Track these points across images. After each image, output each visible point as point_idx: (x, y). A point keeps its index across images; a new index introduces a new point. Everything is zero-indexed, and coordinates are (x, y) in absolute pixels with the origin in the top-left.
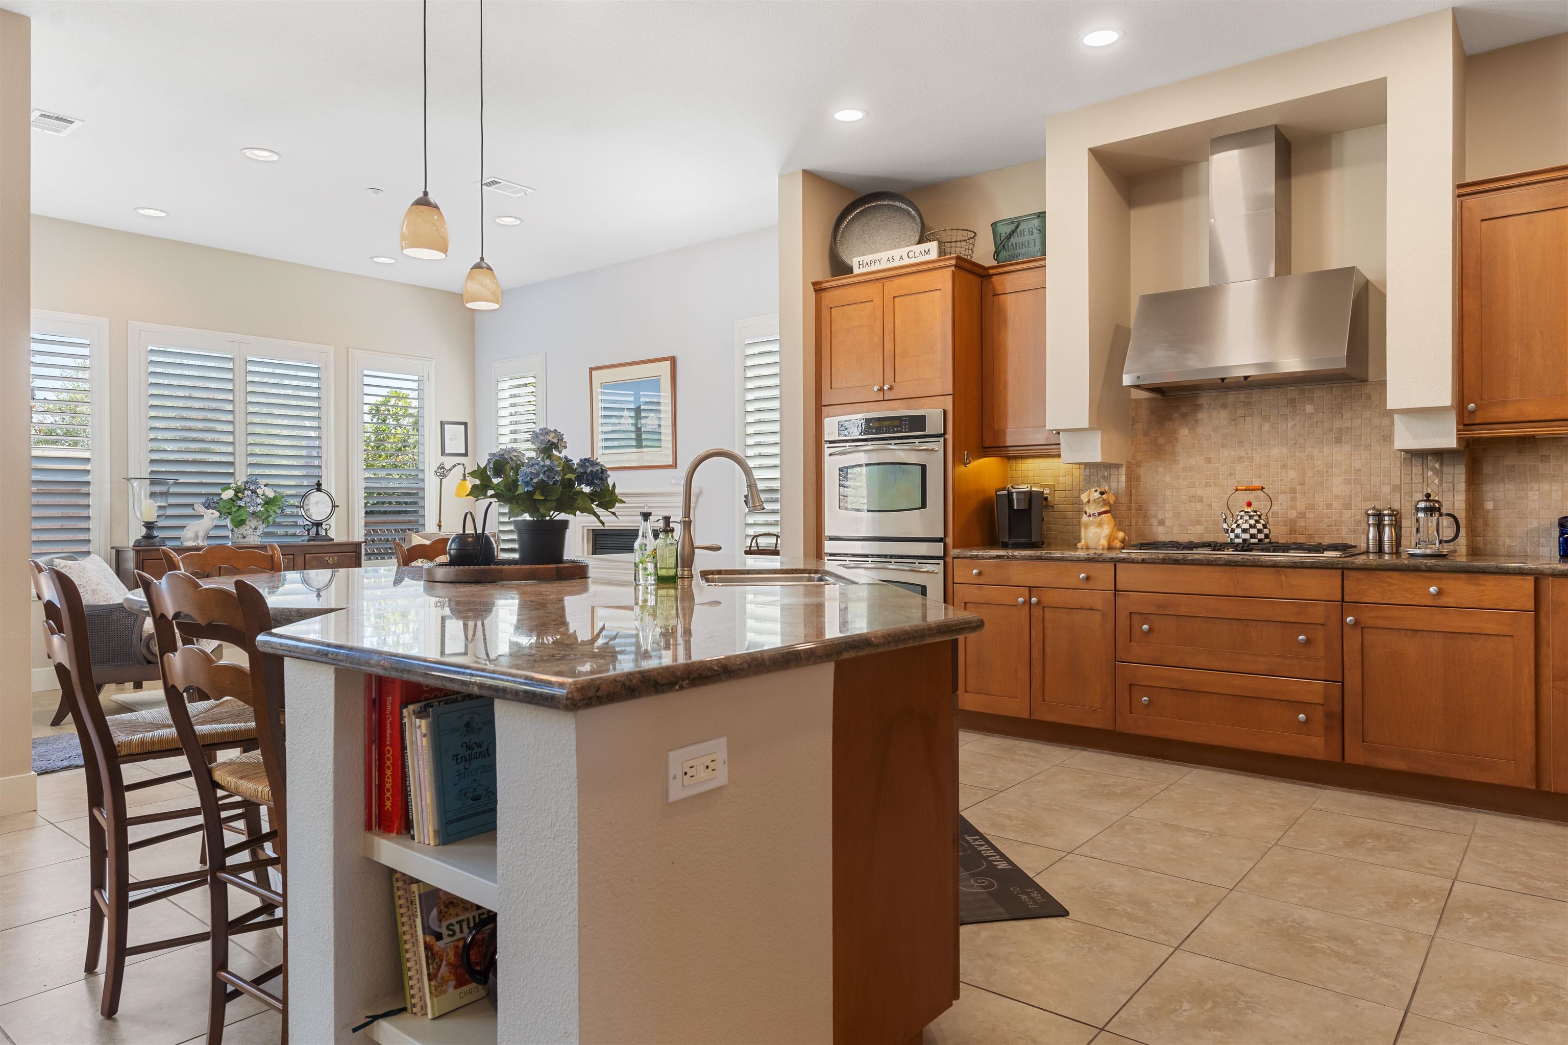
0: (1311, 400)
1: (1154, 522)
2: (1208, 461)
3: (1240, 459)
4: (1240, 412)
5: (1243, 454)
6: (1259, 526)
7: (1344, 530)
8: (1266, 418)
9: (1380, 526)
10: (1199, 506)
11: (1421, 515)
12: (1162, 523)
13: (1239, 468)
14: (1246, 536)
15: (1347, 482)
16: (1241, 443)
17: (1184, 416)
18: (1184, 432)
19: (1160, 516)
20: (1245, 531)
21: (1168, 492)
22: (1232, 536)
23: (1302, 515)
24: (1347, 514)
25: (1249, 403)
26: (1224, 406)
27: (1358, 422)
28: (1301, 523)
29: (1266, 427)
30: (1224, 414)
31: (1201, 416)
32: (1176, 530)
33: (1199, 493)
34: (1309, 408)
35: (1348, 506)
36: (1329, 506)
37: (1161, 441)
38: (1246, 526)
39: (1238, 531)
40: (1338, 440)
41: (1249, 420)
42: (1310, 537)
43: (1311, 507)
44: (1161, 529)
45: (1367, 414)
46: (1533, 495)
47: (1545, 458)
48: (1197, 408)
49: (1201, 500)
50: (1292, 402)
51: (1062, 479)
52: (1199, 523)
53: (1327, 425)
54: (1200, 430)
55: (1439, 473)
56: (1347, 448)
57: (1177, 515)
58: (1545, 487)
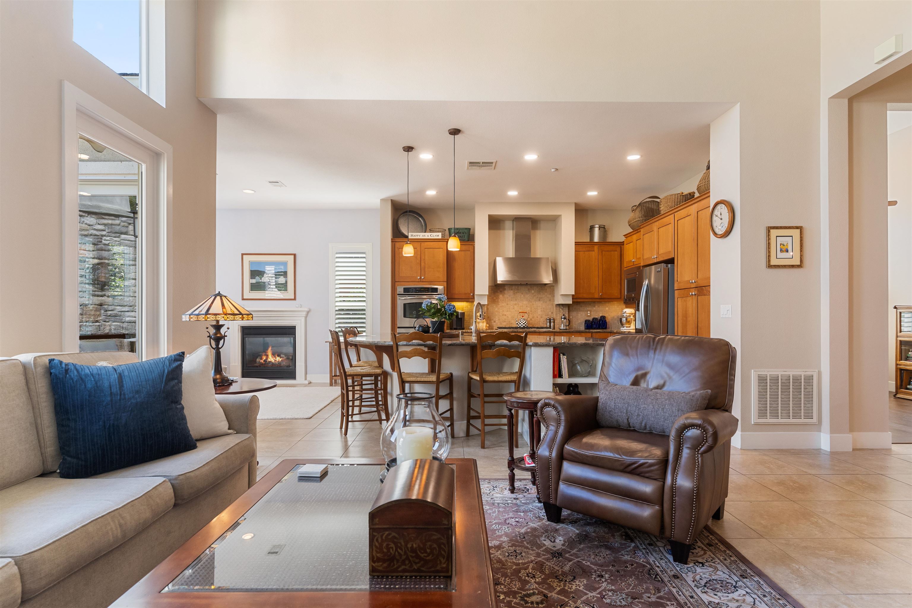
1: (493, 321)
2: (507, 304)
3: (516, 304)
4: (516, 291)
5: (516, 303)
6: (526, 324)
7: (541, 323)
8: (522, 294)
9: (550, 322)
10: (505, 317)
11: (563, 319)
12: (495, 322)
13: (515, 306)
14: (524, 325)
15: (542, 311)
16: (516, 300)
17: (501, 291)
18: (501, 296)
19: (494, 320)
21: (496, 313)
23: (531, 319)
24: (542, 319)
25: (518, 289)
26: (512, 290)
27: (544, 296)
28: (531, 322)
29: (522, 296)
30: (512, 292)
31: (506, 292)
32: (499, 324)
33: (505, 313)
34: (533, 292)
35: (542, 317)
36: (537, 317)
37: (495, 298)
40: (539, 300)
41: (518, 293)
42: (533, 325)
43: (533, 317)
45: (546, 294)
47: (581, 306)
48: (505, 289)
49: (505, 315)
50: (529, 289)
51: (465, 309)
52: (505, 322)
53: (537, 296)
54: (505, 296)
55: (562, 309)
56: (542, 302)
57: (499, 320)
58: (582, 313)
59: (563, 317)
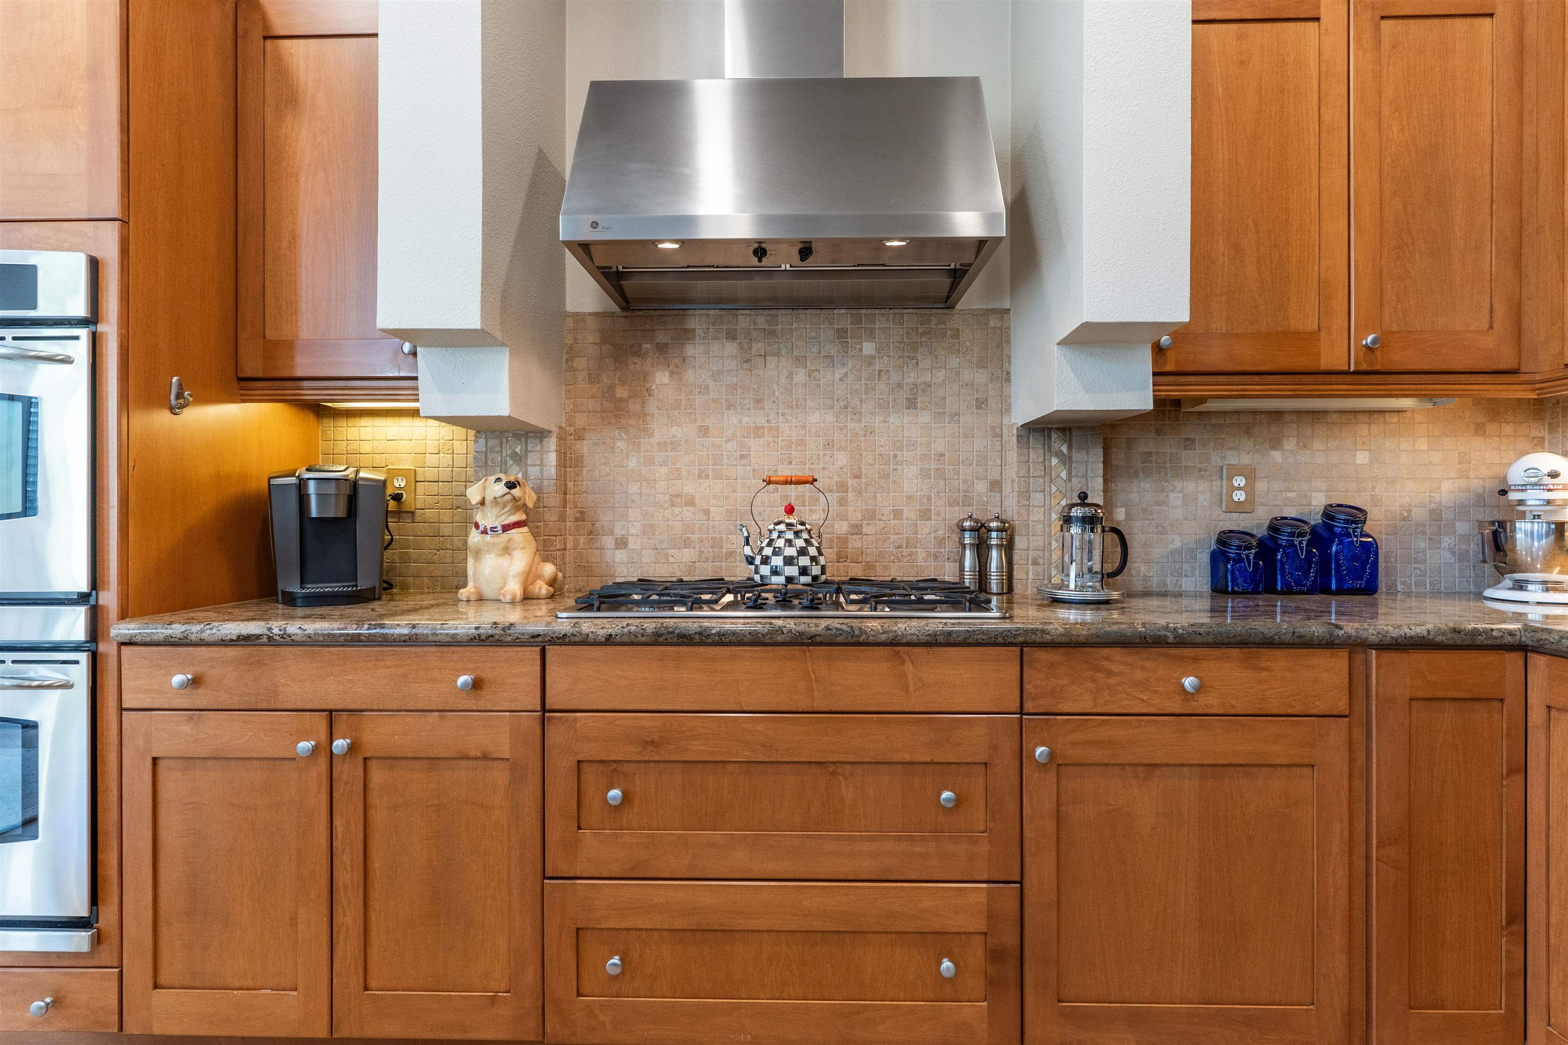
0: (871, 334)
1: (608, 542)
2: (704, 431)
3: (757, 431)
4: (758, 347)
5: (761, 421)
7: (920, 554)
8: (800, 361)
9: (981, 549)
10: (687, 513)
12: (622, 543)
13: (754, 445)
15: (925, 474)
17: (662, 349)
18: (661, 378)
19: (619, 531)
20: (789, 561)
21: (633, 488)
22: (765, 570)
23: (857, 529)
24: (925, 528)
25: (772, 333)
26: (731, 336)
27: (941, 374)
28: (855, 543)
29: (800, 376)
30: (731, 348)
31: (690, 350)
32: (647, 556)
33: (689, 488)
34: (868, 348)
35: (925, 515)
36: (898, 514)
37: (621, 392)
38: (790, 552)
39: (777, 561)
40: (912, 404)
41: (772, 361)
42: (870, 566)
43: (871, 515)
44: (620, 556)
45: (954, 362)
46: (1175, 499)
47: (1189, 443)
48: (686, 335)
49: (691, 502)
50: (841, 334)
51: (431, 460)
52: (687, 543)
53: (895, 377)
54: (690, 375)
56: (924, 417)
57: (650, 530)
58: (1190, 486)
59: (1077, 512)
